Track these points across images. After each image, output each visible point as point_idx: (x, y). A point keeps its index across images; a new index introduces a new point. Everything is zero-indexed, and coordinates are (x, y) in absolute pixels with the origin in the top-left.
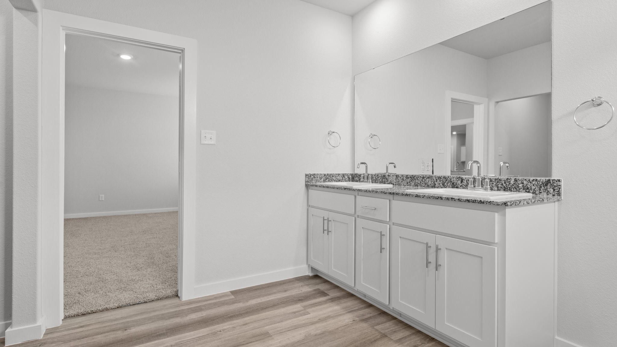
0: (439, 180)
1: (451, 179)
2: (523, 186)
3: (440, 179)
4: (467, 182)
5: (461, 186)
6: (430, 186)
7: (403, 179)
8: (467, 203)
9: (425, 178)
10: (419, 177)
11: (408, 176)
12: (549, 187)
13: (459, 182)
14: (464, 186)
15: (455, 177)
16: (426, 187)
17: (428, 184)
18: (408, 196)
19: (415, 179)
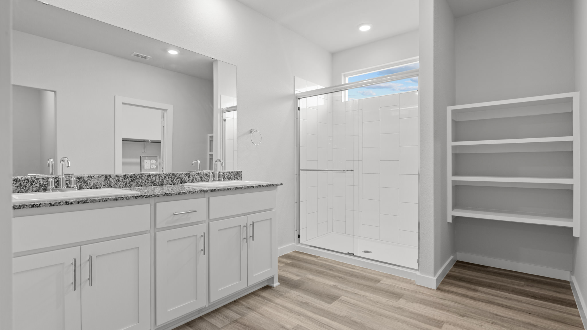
0: (168, 178)
1: (179, 175)
2: (227, 176)
3: (168, 176)
4: (193, 177)
5: (188, 181)
6: (157, 184)
7: (118, 180)
8: (267, 187)
9: (152, 177)
10: (143, 176)
11: (127, 176)
12: (238, 176)
13: (187, 177)
14: (191, 181)
15: (183, 174)
16: (152, 185)
17: (155, 182)
18: (228, 189)
19: (137, 178)
